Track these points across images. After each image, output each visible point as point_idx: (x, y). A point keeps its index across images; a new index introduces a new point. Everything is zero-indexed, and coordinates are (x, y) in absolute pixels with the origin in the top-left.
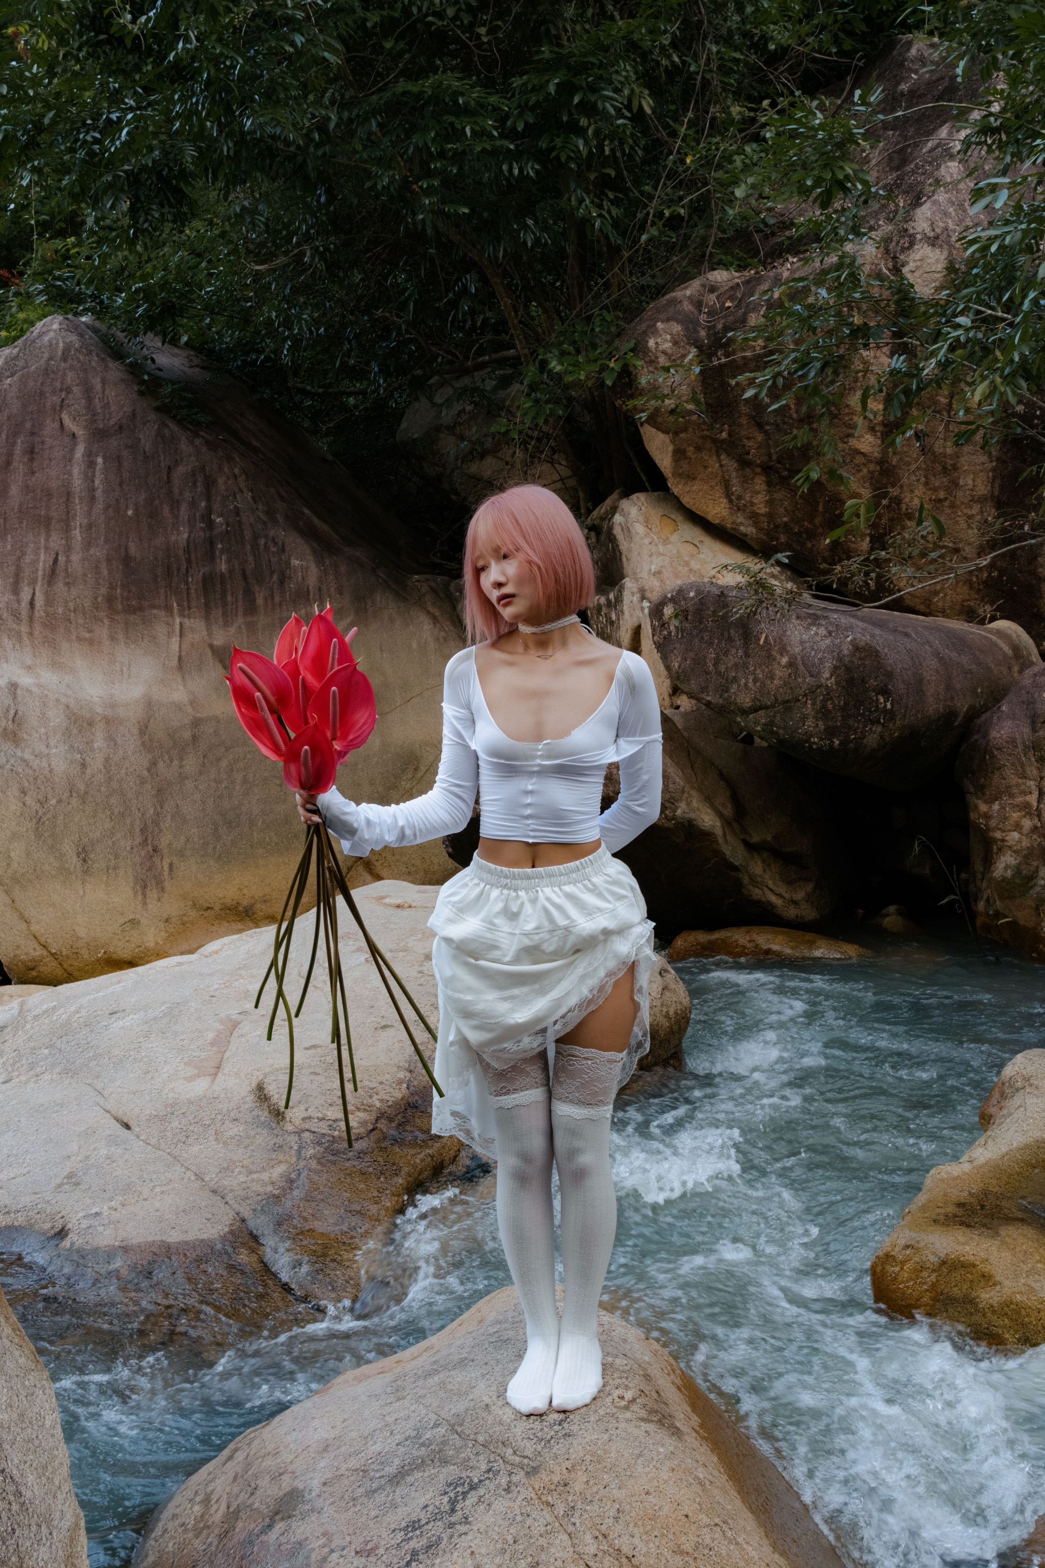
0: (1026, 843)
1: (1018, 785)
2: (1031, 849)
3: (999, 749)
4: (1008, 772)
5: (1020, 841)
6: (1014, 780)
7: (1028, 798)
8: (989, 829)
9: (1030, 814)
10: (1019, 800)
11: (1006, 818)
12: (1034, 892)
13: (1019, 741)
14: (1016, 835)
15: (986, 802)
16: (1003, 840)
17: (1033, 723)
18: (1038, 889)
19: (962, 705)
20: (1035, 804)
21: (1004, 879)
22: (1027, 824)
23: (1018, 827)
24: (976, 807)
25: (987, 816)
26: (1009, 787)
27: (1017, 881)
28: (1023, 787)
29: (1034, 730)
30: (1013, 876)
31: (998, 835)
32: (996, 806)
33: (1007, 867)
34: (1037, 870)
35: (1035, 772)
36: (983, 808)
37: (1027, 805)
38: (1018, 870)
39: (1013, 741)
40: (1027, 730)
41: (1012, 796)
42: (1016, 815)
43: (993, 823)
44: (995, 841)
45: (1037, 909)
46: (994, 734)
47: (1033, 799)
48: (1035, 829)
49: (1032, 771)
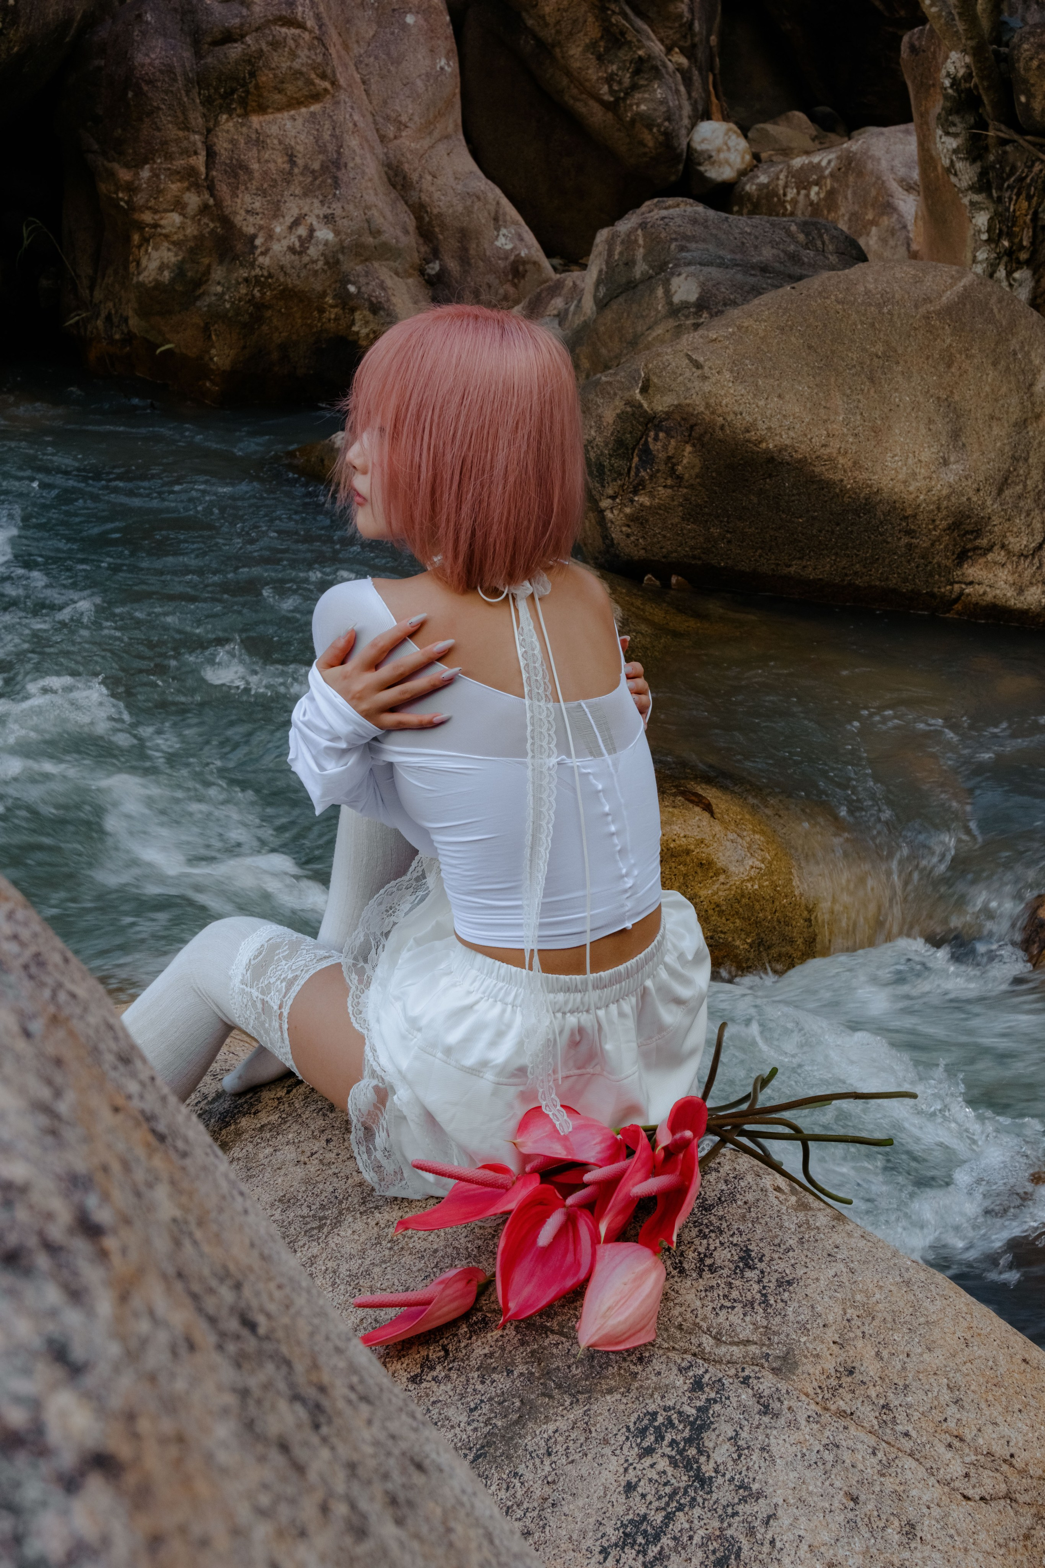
0: (191, 230)
1: (178, 141)
2: (198, 239)
3: (150, 82)
4: (165, 119)
5: (182, 227)
6: (173, 132)
7: (193, 160)
8: (133, 207)
9: (195, 186)
10: (180, 163)
11: (160, 192)
12: (203, 304)
13: (178, 70)
14: (175, 218)
15: (127, 166)
16: (156, 226)
17: (196, 43)
18: (207, 300)
20: (203, 169)
21: (158, 285)
22: (193, 200)
23: (179, 205)
24: (112, 174)
25: (131, 188)
26: (165, 143)
27: (179, 288)
28: (185, 144)
29: (198, 55)
30: (173, 280)
31: (147, 217)
32: (145, 173)
33: (161, 268)
34: (208, 270)
35: (200, 121)
36: (125, 175)
37: (192, 171)
38: (180, 271)
39: (169, 70)
40: (187, 54)
41: (169, 157)
42: (175, 187)
43: (140, 199)
44: (140, 226)
45: (206, 329)
46: (140, 58)
47: (199, 162)
48: (204, 209)
49: (197, 119)
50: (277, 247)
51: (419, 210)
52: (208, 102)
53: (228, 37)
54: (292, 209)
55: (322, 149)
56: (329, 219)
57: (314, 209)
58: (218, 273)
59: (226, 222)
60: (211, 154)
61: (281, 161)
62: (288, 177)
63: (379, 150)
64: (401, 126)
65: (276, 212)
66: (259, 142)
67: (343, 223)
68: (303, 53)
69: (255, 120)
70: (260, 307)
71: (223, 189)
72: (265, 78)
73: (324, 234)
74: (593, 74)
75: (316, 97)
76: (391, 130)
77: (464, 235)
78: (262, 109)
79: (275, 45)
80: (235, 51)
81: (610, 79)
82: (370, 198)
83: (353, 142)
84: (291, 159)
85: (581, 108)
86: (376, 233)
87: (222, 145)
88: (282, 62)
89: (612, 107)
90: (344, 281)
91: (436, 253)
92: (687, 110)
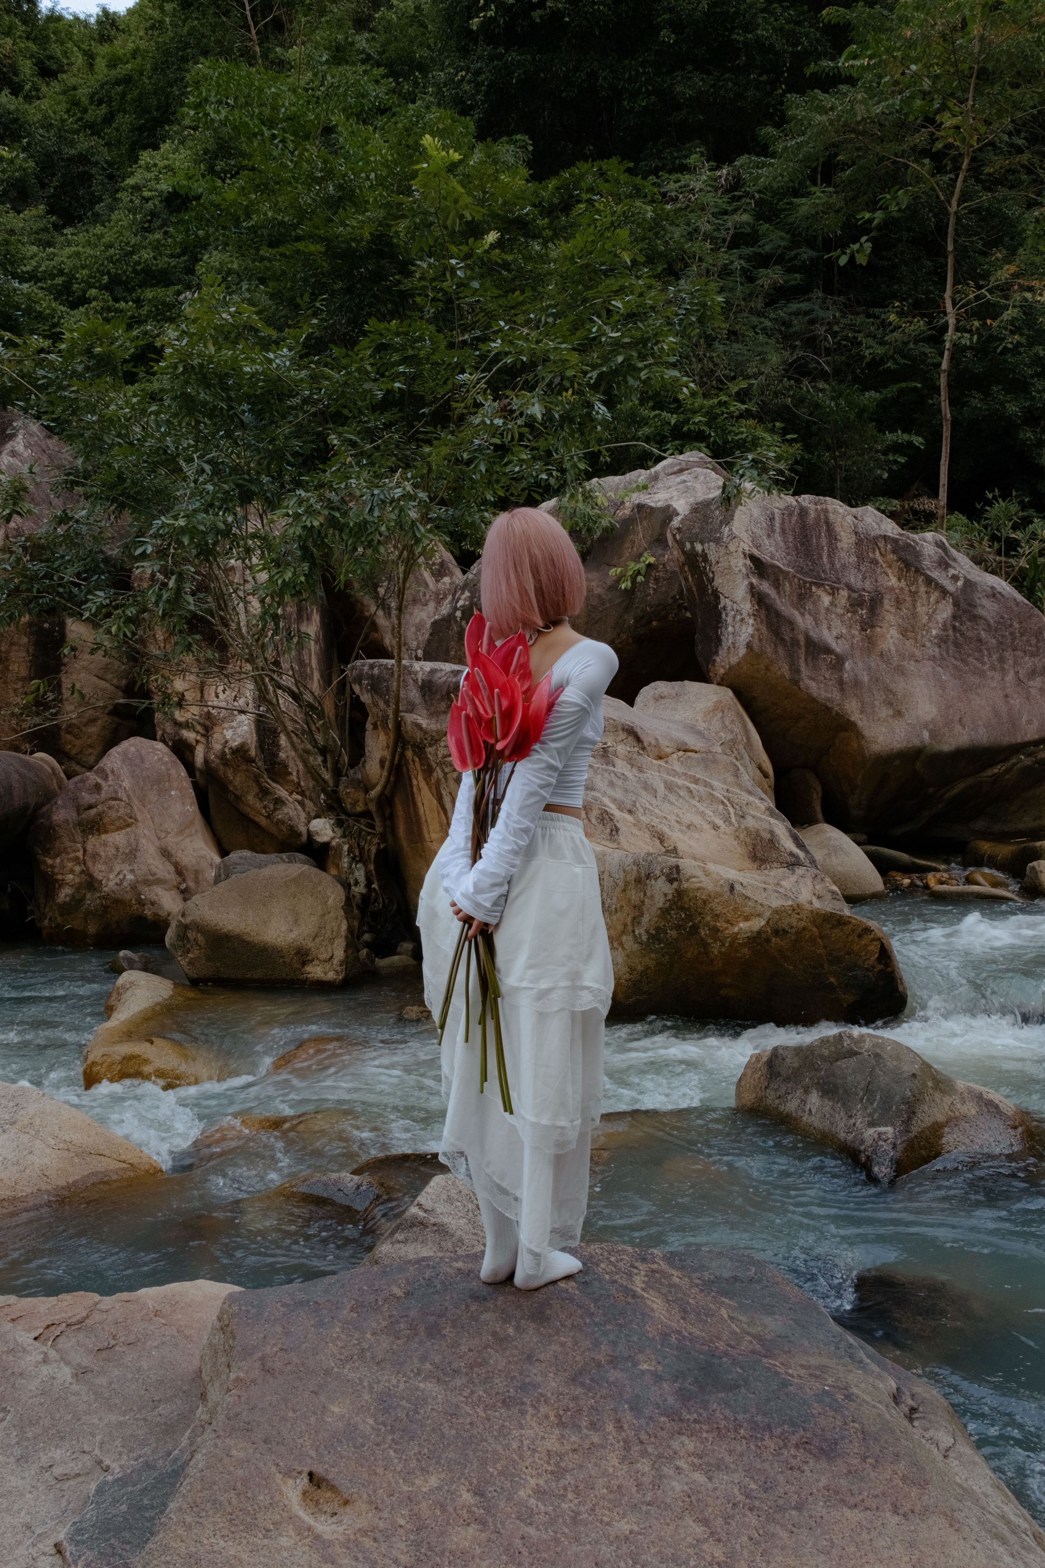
0: (77, 880)
1: (69, 847)
2: (80, 883)
3: (57, 826)
5: (73, 880)
6: (67, 844)
7: (77, 854)
8: (53, 874)
9: (79, 863)
10: (72, 855)
11: (64, 867)
12: (83, 909)
13: (71, 821)
14: (71, 876)
15: (51, 858)
16: (63, 880)
17: (78, 810)
18: (85, 907)
19: (32, 802)
20: (81, 857)
21: (65, 903)
22: (78, 869)
23: (72, 871)
24: (46, 862)
25: (52, 867)
26: (64, 849)
27: (73, 903)
28: (74, 848)
29: (79, 814)
30: (70, 900)
31: (60, 877)
32: (58, 860)
33: (65, 896)
34: (84, 895)
35: (81, 838)
36: (50, 861)
37: (77, 858)
38: (73, 897)
39: (67, 821)
40: (74, 814)
41: (66, 854)
42: (70, 865)
43: (56, 870)
44: (57, 881)
45: (85, 918)
46: (55, 818)
47: (80, 854)
48: (82, 872)
49: (79, 838)
50: (111, 884)
51: (176, 865)
52: (83, 831)
53: (91, 807)
54: (117, 868)
55: (130, 845)
56: (132, 871)
57: (126, 868)
58: (89, 896)
59: (91, 876)
60: (85, 851)
61: (113, 851)
62: (116, 857)
63: (157, 843)
64: (168, 833)
65: (111, 870)
66: (105, 844)
67: (138, 872)
68: (122, 811)
69: (103, 837)
70: (106, 907)
71: (90, 864)
72: (106, 820)
73: (130, 877)
74: (258, 805)
75: (128, 825)
76: (163, 835)
77: (196, 872)
78: (106, 832)
79: (110, 808)
80: (93, 812)
81: (265, 807)
82: (150, 861)
83: (143, 841)
84: (117, 849)
85: (257, 819)
86: (154, 875)
87: (89, 847)
88: (113, 814)
89: (268, 817)
90: (139, 894)
91: (184, 880)
92: (303, 815)
